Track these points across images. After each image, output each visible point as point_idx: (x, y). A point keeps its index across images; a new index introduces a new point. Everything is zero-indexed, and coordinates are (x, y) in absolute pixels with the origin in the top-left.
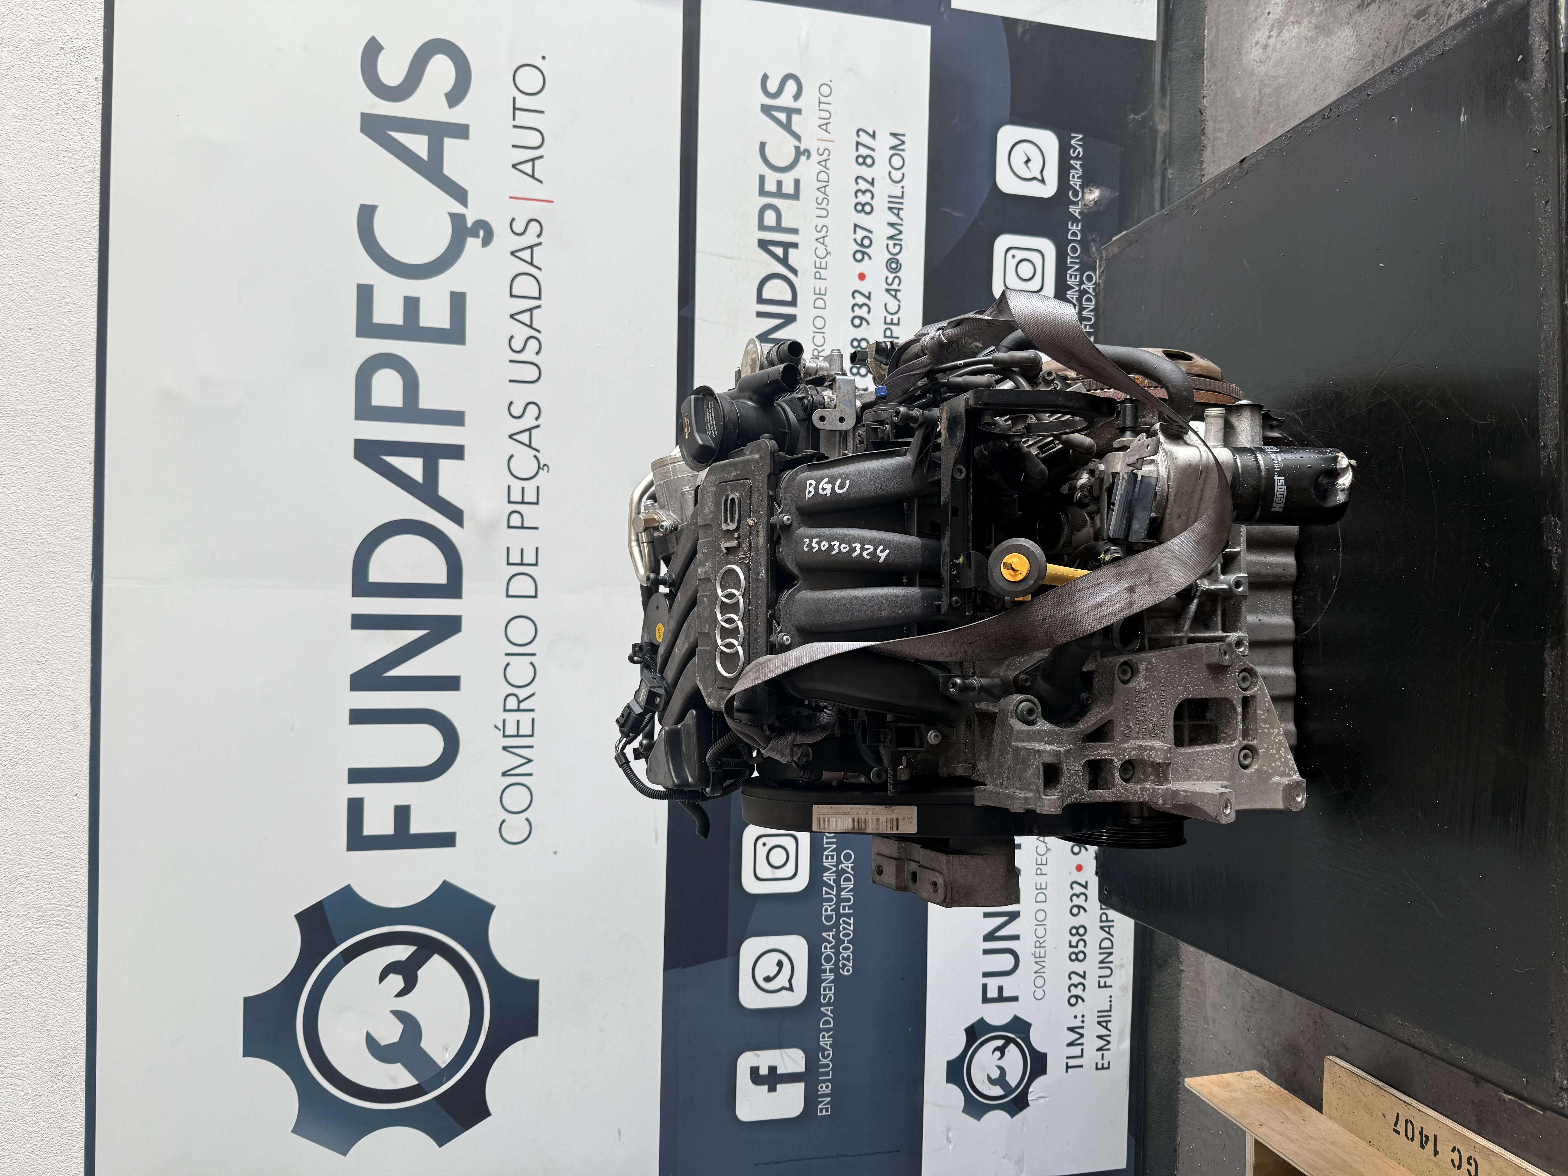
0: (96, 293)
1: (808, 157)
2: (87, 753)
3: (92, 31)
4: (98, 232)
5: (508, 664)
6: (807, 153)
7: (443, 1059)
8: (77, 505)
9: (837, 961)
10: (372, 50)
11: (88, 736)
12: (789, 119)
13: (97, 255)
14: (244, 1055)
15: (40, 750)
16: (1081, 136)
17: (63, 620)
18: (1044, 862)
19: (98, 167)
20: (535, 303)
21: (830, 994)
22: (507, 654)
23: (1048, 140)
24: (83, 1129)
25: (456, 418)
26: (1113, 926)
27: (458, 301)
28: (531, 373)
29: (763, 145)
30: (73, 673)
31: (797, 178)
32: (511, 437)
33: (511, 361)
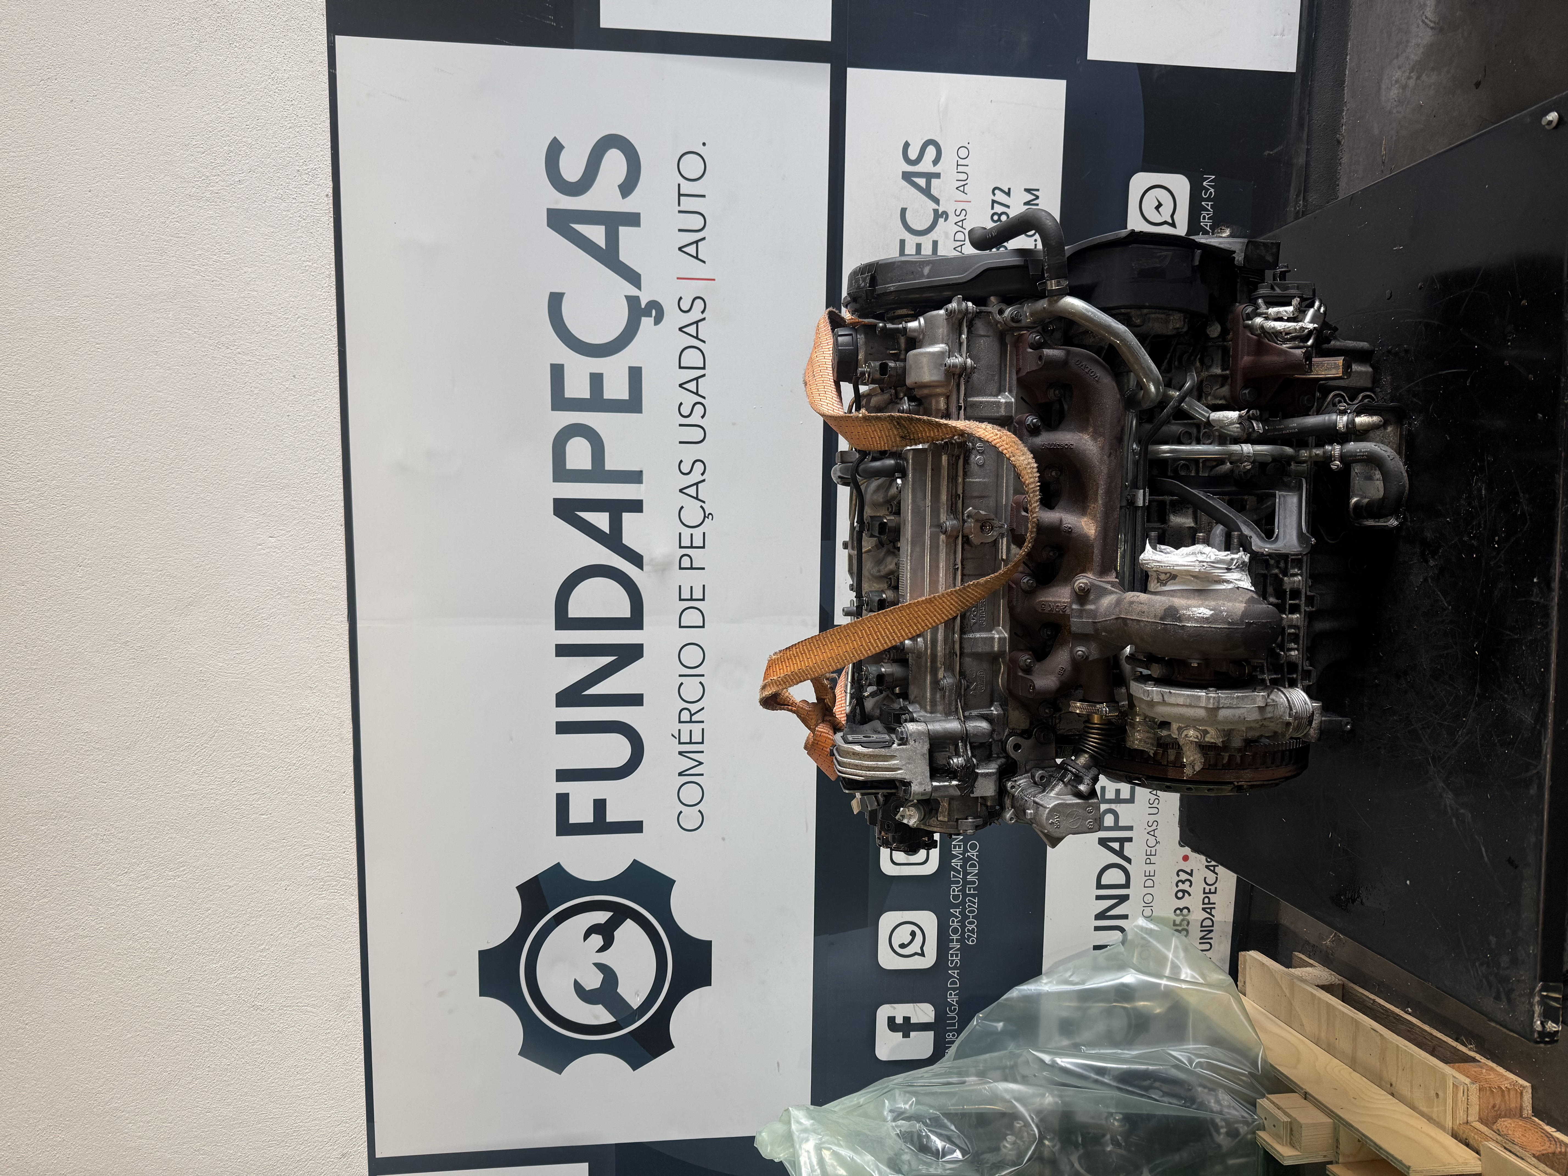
0: (338, 382)
1: (946, 220)
2: (352, 759)
3: (322, 153)
4: (336, 329)
5: (682, 684)
6: (945, 215)
7: (635, 1002)
8: (333, 561)
9: (963, 932)
10: (555, 149)
11: (351, 746)
12: (929, 184)
13: (336, 349)
14: (480, 995)
15: (315, 758)
16: (1214, 177)
17: (327, 654)
18: (1153, 853)
19: (333, 273)
20: (701, 372)
21: (957, 959)
22: (680, 676)
23: (1180, 184)
24: (363, 1046)
25: (635, 477)
26: (1214, 908)
27: (635, 375)
28: (698, 434)
29: (903, 211)
30: (337, 696)
31: (935, 239)
32: (681, 491)
33: (680, 425)
